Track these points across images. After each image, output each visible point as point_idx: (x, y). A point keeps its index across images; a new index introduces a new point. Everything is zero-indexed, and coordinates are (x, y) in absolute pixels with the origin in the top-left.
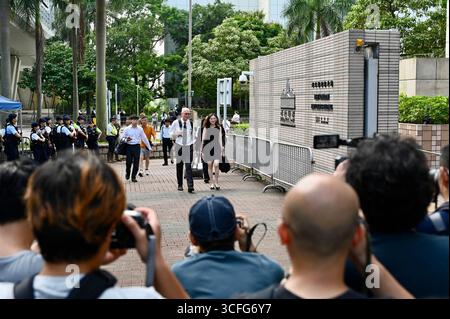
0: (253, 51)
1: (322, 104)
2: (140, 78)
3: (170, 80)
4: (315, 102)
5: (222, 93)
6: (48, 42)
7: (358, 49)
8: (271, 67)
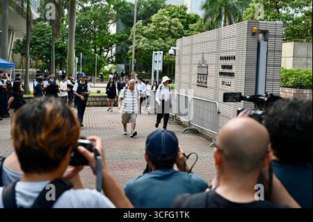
0: (179, 33)
1: (227, 72)
2: (98, 49)
3: (119, 51)
4: (221, 70)
5: (156, 62)
6: (35, 22)
7: (254, 34)
8: (192, 45)
